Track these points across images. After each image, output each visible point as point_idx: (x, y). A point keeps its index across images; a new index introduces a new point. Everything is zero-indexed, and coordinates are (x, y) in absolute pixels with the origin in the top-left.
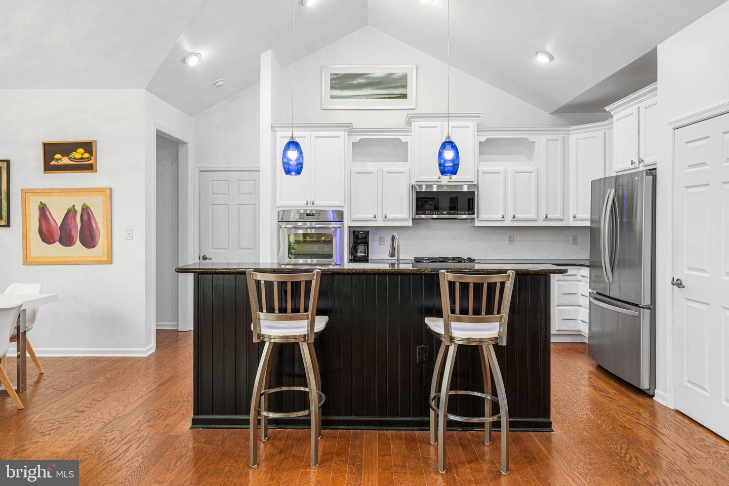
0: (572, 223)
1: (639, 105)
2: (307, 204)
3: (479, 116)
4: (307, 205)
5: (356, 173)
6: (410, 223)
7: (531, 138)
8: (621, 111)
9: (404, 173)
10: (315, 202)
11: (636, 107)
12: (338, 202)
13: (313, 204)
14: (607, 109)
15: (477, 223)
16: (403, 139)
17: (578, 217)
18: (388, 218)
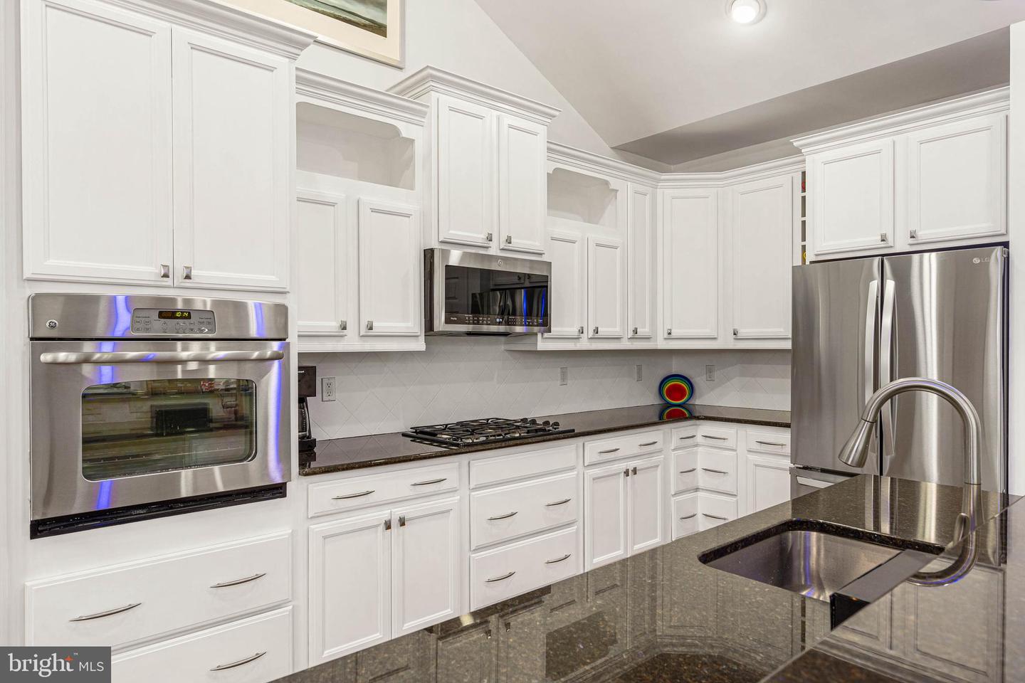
0: (661, 344)
1: (895, 138)
2: (166, 276)
3: (554, 117)
4: (168, 282)
5: (299, 200)
6: (420, 345)
7: (614, 183)
8: (829, 148)
9: (408, 216)
10: (193, 273)
11: (888, 140)
12: (273, 278)
13: (188, 277)
14: (797, 142)
15: (543, 344)
16: (406, 130)
17: (675, 333)
18: (375, 331)
